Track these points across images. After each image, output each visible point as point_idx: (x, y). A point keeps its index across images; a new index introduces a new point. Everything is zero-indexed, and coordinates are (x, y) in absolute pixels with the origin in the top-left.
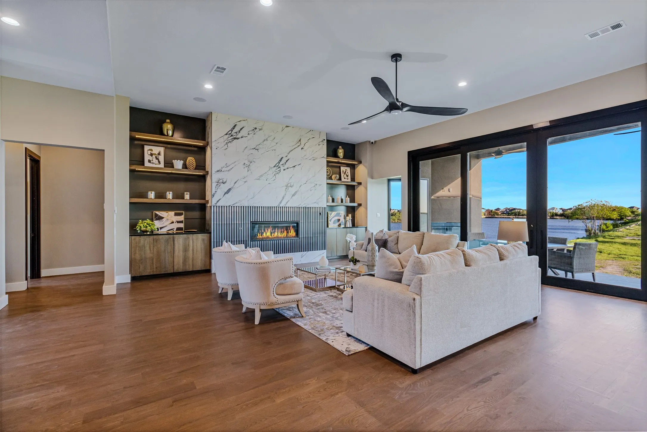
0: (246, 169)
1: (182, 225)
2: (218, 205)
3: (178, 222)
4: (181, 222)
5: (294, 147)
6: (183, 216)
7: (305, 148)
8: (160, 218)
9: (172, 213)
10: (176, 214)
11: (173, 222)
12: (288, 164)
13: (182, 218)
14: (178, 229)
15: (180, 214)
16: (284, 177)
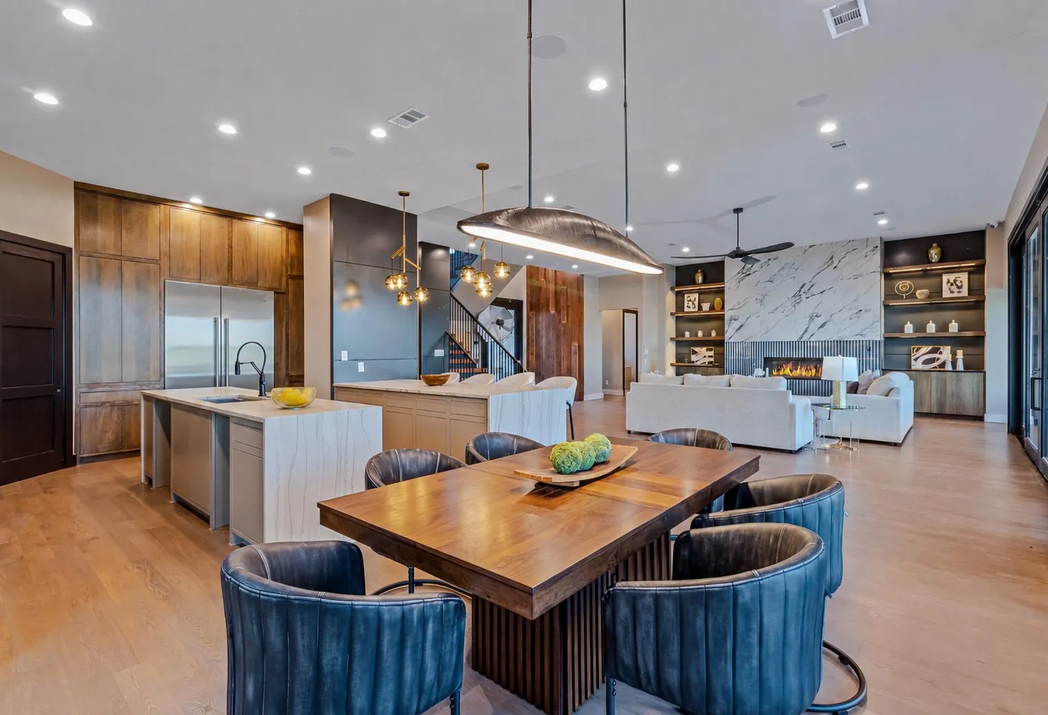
0: (759, 304)
1: (712, 359)
2: (730, 341)
3: (709, 356)
4: (711, 357)
5: (821, 269)
6: (713, 352)
7: (840, 266)
8: (695, 353)
9: (705, 349)
10: (707, 350)
11: (705, 357)
12: (815, 290)
13: (712, 353)
14: (709, 363)
15: (711, 350)
16: (808, 306)
